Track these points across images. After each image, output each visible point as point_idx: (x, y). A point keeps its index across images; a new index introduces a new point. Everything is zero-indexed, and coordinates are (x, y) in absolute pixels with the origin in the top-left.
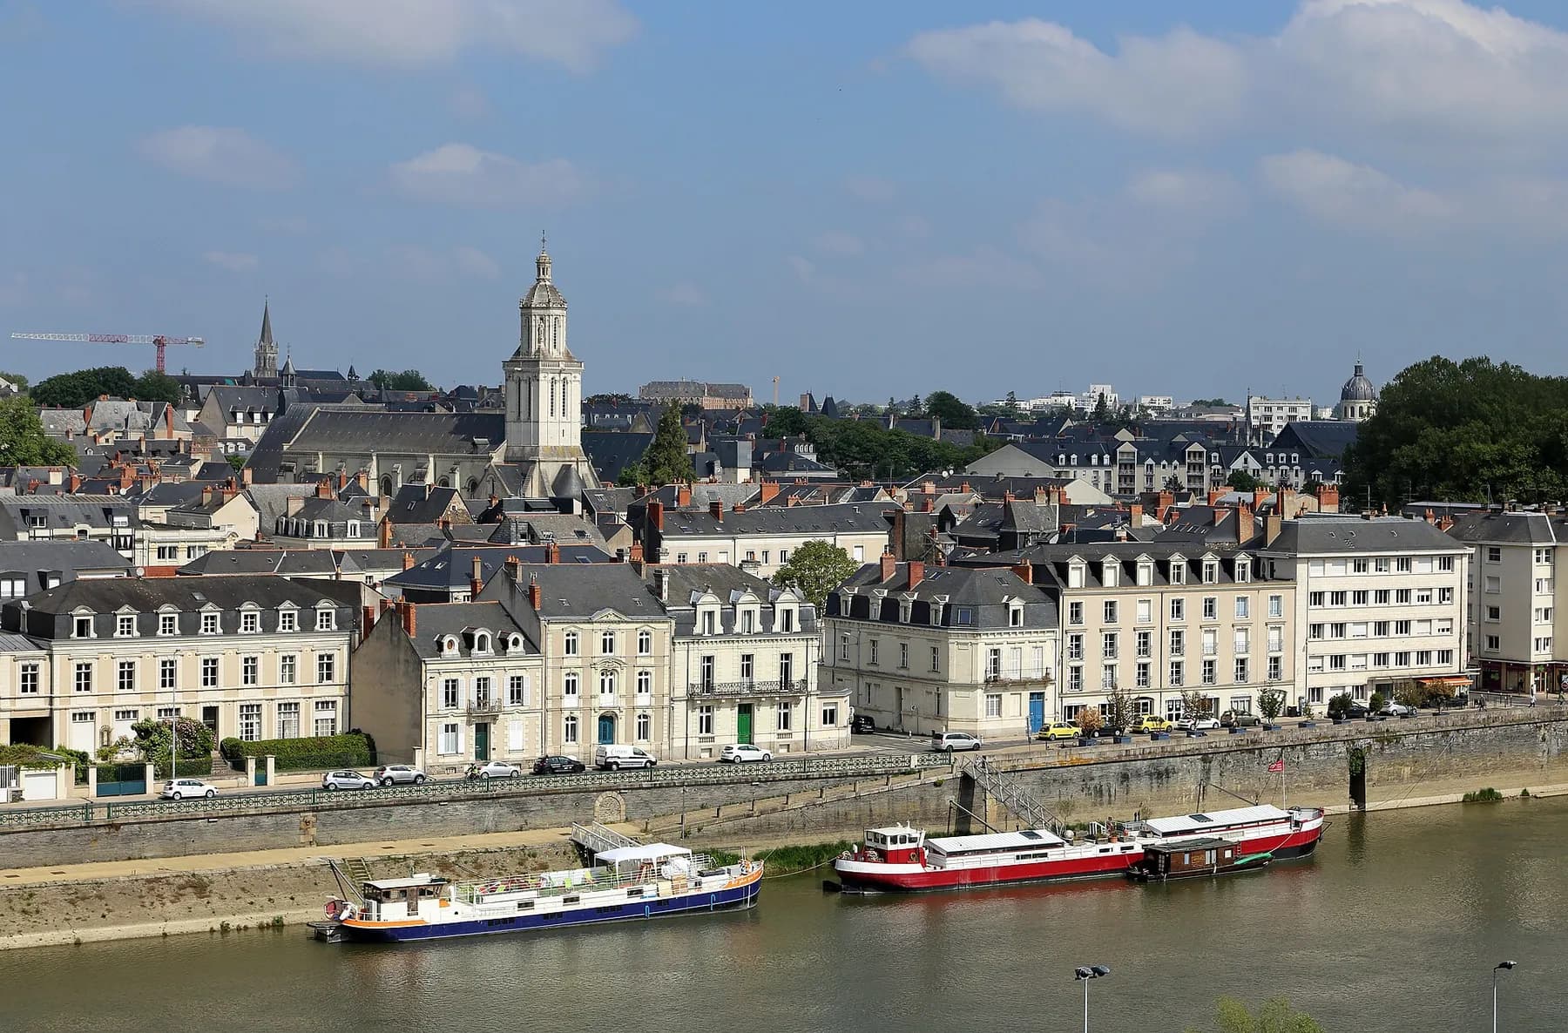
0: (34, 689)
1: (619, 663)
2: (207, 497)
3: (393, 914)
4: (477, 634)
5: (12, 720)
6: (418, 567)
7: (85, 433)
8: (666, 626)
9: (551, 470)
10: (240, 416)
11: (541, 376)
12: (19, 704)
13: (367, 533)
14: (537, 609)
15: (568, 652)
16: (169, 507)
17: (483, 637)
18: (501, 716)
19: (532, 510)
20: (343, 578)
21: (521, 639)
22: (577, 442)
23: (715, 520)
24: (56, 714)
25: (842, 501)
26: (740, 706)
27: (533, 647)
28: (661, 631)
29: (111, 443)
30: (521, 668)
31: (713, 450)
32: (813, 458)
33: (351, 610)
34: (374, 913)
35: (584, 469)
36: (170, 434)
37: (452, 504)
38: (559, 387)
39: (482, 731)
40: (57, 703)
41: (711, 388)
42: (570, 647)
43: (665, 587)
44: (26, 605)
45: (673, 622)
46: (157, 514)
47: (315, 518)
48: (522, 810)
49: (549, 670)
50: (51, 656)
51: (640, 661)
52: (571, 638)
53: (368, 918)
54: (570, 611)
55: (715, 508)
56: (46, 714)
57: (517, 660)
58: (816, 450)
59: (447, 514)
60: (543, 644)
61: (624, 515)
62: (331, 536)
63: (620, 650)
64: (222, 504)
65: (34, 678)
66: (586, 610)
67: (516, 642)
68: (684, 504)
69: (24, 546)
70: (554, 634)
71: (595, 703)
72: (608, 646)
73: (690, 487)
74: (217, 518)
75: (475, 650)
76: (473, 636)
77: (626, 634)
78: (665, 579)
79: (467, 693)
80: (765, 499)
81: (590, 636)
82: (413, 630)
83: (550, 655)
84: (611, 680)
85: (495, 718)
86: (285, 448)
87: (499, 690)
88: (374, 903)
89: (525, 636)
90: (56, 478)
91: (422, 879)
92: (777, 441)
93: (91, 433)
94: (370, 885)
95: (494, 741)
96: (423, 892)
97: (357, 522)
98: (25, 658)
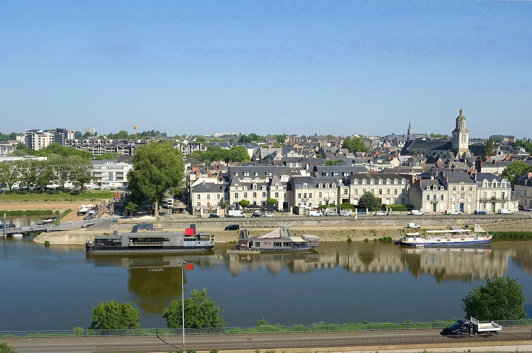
0: (347, 193)
1: (465, 193)
2: (390, 158)
3: (410, 240)
4: (434, 186)
5: (343, 199)
6: (425, 172)
7: (370, 146)
8: (476, 185)
9: (461, 153)
10: (401, 142)
11: (460, 134)
12: (344, 196)
13: (420, 165)
14: (447, 181)
15: (453, 190)
16: (383, 160)
17: (435, 187)
18: (439, 203)
19: (456, 161)
20: (409, 174)
21: (443, 187)
22: (467, 147)
23: (494, 164)
24: (351, 198)
25: (524, 160)
26: (492, 203)
27: (446, 188)
28: (474, 186)
29: (375, 148)
30: (443, 193)
31: (501, 149)
32: (525, 151)
33: (409, 180)
34: (407, 240)
35: (469, 153)
36: (387, 146)
37: (439, 160)
38: (464, 136)
39: (435, 205)
40: (351, 196)
41: (506, 136)
42: (454, 189)
43: (476, 177)
44: (346, 178)
45: (477, 185)
46: (380, 161)
47: (410, 162)
48: (441, 221)
49: (449, 194)
50: (350, 188)
51: (469, 193)
52: (454, 187)
53: (406, 241)
54: (454, 182)
55: (494, 161)
56: (348, 198)
57: (443, 192)
58: (525, 149)
59: (438, 162)
60: (448, 188)
61: (474, 163)
62: (413, 166)
63: (465, 190)
64: (392, 160)
65: (347, 191)
66: (458, 182)
67: (442, 188)
68: (487, 161)
69: (353, 167)
70: (450, 186)
71: (459, 201)
72: (463, 189)
73: (489, 157)
74: (391, 162)
75: (433, 189)
76: (433, 186)
77: (467, 187)
78: (476, 176)
79: (431, 198)
80: (507, 160)
81: (459, 187)
82: (421, 185)
83: (449, 191)
84: (463, 196)
85: (437, 203)
86: (408, 148)
87: (438, 197)
88: (407, 238)
89: (444, 186)
90: (363, 154)
91: (417, 234)
92: (516, 148)
93: (371, 146)
94: (406, 234)
95: (437, 207)
96: (417, 236)
97: (418, 163)
98: (345, 188)
